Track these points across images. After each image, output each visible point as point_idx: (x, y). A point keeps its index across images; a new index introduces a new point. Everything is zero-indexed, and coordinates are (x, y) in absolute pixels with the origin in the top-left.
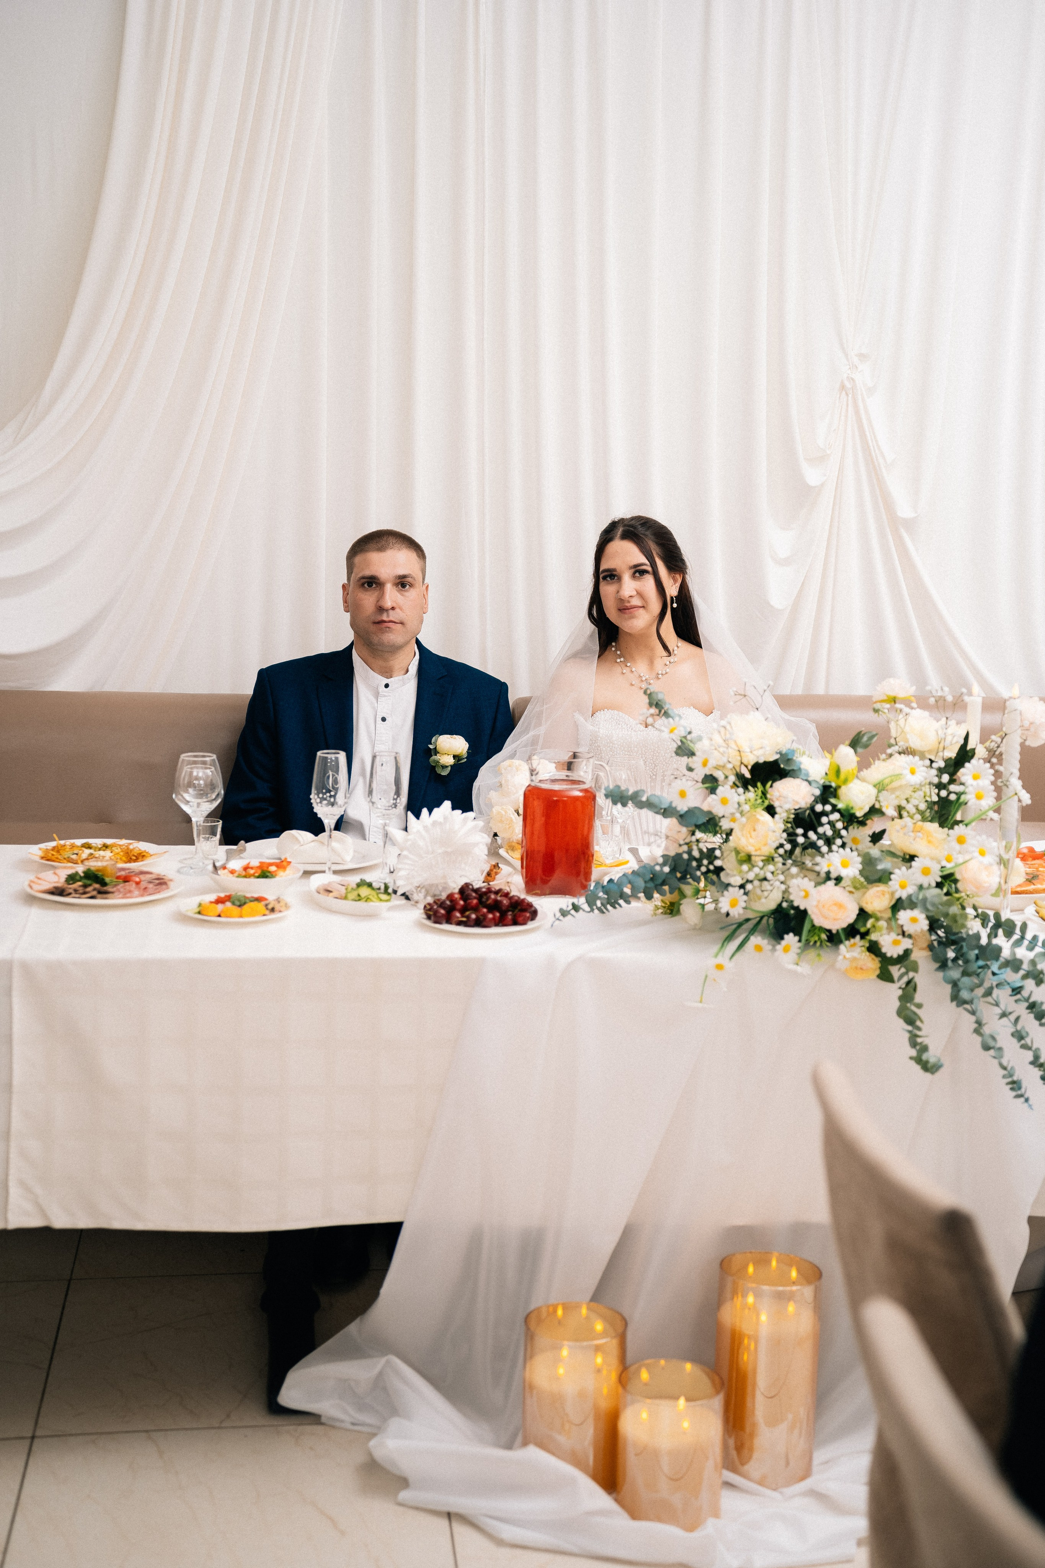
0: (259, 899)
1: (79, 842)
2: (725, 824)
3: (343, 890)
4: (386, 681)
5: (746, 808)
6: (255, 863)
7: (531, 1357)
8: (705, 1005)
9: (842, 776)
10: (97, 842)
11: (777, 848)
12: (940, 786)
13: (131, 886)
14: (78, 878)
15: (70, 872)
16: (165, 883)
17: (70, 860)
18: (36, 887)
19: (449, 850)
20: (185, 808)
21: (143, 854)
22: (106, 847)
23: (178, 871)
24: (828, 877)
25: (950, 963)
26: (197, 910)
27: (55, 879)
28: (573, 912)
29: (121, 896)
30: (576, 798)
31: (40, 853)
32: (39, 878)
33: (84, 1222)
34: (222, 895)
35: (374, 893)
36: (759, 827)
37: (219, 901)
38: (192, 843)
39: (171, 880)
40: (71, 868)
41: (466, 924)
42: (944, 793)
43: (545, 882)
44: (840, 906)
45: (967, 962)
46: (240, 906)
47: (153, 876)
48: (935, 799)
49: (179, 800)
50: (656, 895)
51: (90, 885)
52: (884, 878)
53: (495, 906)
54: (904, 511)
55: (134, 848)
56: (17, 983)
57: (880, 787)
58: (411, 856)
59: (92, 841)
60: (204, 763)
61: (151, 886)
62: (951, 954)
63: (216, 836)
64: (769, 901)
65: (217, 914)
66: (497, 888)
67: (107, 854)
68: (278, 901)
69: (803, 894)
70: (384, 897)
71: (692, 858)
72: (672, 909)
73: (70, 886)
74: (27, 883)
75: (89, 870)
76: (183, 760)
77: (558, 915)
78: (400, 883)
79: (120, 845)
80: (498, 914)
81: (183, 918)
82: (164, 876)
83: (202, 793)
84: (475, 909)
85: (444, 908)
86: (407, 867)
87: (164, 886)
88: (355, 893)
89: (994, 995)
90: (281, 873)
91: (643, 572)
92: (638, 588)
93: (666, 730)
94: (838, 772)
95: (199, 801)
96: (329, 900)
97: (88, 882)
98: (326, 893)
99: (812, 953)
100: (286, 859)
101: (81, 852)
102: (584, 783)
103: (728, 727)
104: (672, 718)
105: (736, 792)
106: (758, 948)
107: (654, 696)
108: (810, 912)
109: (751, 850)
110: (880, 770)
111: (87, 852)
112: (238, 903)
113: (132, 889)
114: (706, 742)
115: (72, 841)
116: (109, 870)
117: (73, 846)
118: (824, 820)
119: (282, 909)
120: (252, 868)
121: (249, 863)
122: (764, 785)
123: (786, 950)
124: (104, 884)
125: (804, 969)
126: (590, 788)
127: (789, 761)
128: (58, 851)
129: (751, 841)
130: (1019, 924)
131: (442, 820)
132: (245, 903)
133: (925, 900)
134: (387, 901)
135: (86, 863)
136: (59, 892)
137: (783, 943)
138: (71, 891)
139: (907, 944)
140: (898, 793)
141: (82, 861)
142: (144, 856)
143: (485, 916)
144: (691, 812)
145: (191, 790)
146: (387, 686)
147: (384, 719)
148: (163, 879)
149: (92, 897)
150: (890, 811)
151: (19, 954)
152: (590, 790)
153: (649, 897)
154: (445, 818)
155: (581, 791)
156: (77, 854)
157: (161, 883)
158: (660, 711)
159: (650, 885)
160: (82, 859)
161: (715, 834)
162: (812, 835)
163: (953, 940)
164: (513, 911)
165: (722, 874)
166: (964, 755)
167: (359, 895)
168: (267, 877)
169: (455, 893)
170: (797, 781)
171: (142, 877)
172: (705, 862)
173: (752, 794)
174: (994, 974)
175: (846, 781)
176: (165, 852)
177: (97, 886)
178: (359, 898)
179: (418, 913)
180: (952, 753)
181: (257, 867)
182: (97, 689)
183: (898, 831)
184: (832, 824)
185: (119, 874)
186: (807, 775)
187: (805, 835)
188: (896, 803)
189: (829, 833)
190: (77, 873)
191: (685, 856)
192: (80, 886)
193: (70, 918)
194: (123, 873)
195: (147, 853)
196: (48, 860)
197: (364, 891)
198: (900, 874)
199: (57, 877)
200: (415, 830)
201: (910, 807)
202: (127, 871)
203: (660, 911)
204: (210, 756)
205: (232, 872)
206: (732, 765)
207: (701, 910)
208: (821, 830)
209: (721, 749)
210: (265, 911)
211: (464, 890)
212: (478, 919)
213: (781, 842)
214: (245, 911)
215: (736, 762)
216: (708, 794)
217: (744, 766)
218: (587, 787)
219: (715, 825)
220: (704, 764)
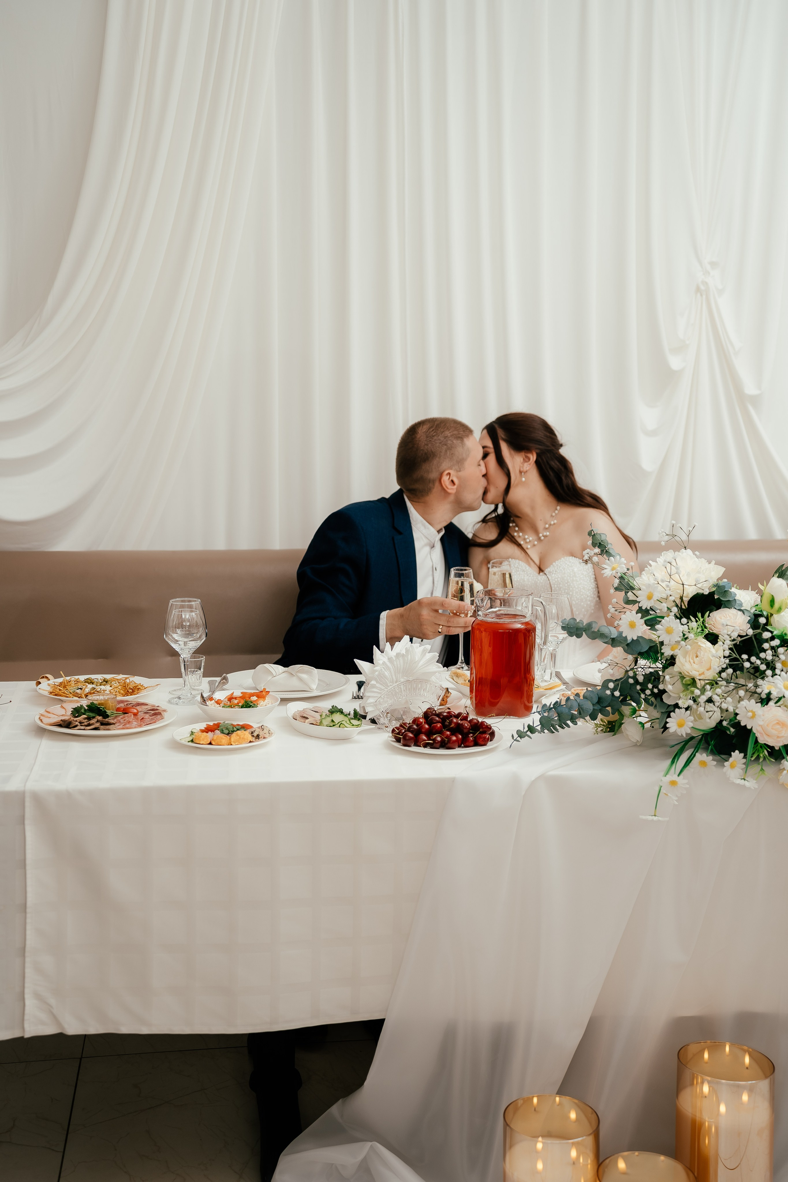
0: (245, 727)
1: (82, 678)
2: (667, 651)
3: (317, 716)
5: (690, 636)
6: (238, 693)
7: (511, 1147)
8: (660, 818)
9: (776, 606)
10: (99, 677)
11: (720, 673)
13: (130, 717)
14: (83, 711)
15: (75, 705)
16: (160, 714)
17: (76, 695)
18: (46, 720)
19: (411, 679)
20: (174, 646)
21: (138, 687)
22: (106, 681)
23: (170, 702)
24: (768, 700)
26: (191, 739)
27: (63, 712)
28: (529, 733)
29: (121, 727)
30: (518, 631)
31: (49, 689)
32: (47, 712)
33: (94, 1028)
34: (211, 724)
35: (346, 719)
36: (701, 654)
37: (208, 730)
38: (180, 676)
39: (164, 711)
40: (77, 702)
41: (432, 746)
43: (493, 704)
44: (783, 725)
46: (228, 734)
47: (149, 707)
49: (169, 639)
50: (600, 716)
51: (94, 717)
53: (458, 729)
54: (750, 389)
55: (130, 682)
56: (29, 811)
58: (378, 685)
59: (93, 677)
60: (191, 607)
61: (147, 716)
63: (200, 669)
64: (712, 722)
65: (208, 742)
66: (457, 712)
67: (108, 688)
68: (262, 728)
69: (750, 714)
70: (355, 722)
71: (637, 682)
72: (613, 728)
73: (75, 719)
74: (37, 718)
75: (92, 703)
76: (172, 604)
77: (516, 736)
78: (368, 709)
79: (117, 679)
80: (460, 736)
81: (176, 746)
82: (158, 706)
83: (188, 634)
84: (440, 732)
85: (412, 732)
86: (375, 695)
87: (159, 717)
88: (329, 719)
90: (261, 703)
94: (772, 602)
95: (186, 640)
96: (305, 726)
97: (92, 715)
98: (303, 720)
99: (755, 768)
100: (264, 689)
101: (84, 687)
102: (524, 617)
103: (674, 563)
104: (612, 557)
105: (680, 622)
106: (703, 764)
107: (598, 537)
108: (754, 730)
109: (695, 674)
111: (90, 686)
112: (227, 732)
113: (131, 720)
114: (644, 579)
115: (77, 677)
116: (110, 703)
117: (77, 681)
118: (766, 646)
119: (266, 736)
120: (236, 698)
121: (233, 693)
122: (702, 615)
123: (732, 766)
124: (106, 716)
125: (751, 784)
126: (531, 620)
127: (725, 593)
128: (65, 687)
129: (695, 666)
131: (404, 652)
132: (233, 731)
134: (358, 726)
135: (90, 697)
136: (67, 724)
137: (731, 759)
138: (77, 723)
141: (86, 696)
142: (139, 689)
143: (448, 738)
144: (635, 639)
145: (179, 631)
148: (157, 710)
149: (96, 729)
151: (31, 786)
152: (530, 622)
153: (593, 717)
154: (407, 650)
155: (522, 624)
156: (81, 689)
157: (156, 713)
158: (602, 551)
159: (598, 707)
160: (85, 693)
161: (656, 660)
164: (474, 734)
165: (664, 697)
167: (333, 721)
168: (250, 707)
169: (420, 718)
170: (732, 611)
171: (138, 708)
172: (650, 686)
173: (692, 624)
175: (780, 610)
176: (157, 685)
177: (100, 718)
178: (333, 724)
179: (387, 736)
181: (240, 697)
182: (94, 548)
185: (118, 706)
186: (741, 605)
189: (770, 658)
190: (82, 706)
191: (631, 681)
192: (85, 719)
193: (76, 748)
194: (122, 705)
195: (142, 686)
196: (56, 695)
197: (337, 717)
199: (64, 712)
200: (381, 662)
202: (126, 703)
203: (600, 729)
204: (195, 601)
205: (218, 702)
206: (672, 598)
207: (643, 727)
208: (762, 655)
209: (664, 585)
210: (250, 738)
211: (426, 715)
212: (443, 741)
213: (724, 666)
214: (232, 740)
215: (676, 597)
216: (652, 623)
217: (681, 598)
218: (527, 620)
219: (657, 652)
220: (650, 598)
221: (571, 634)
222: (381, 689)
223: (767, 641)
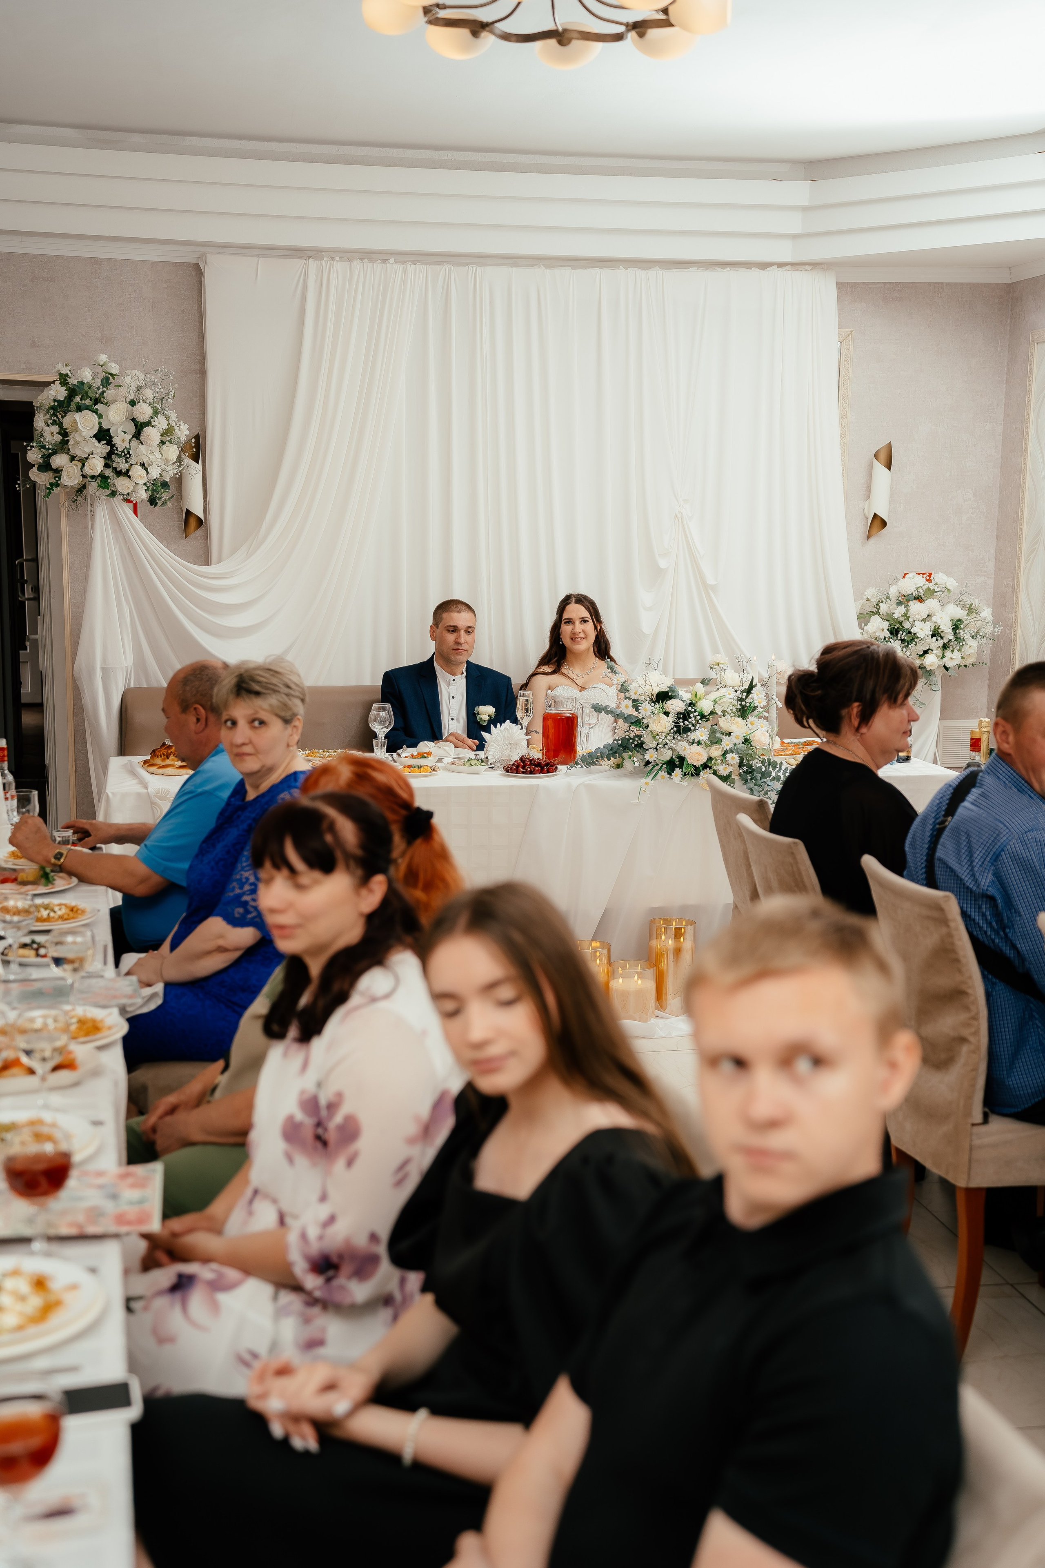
0: (427, 766)
2: (645, 721)
4: (453, 677)
5: (656, 712)
8: (640, 802)
9: (698, 697)
11: (670, 730)
12: (741, 700)
19: (511, 742)
20: (376, 730)
24: (693, 743)
25: (749, 781)
28: (573, 769)
30: (568, 718)
35: (478, 763)
36: (661, 721)
41: (525, 773)
42: (743, 703)
43: (556, 757)
44: (700, 755)
45: (756, 780)
48: (740, 707)
49: (373, 727)
50: (612, 759)
52: (718, 742)
53: (538, 766)
54: (711, 581)
57: (715, 702)
58: (494, 745)
62: (749, 777)
64: (667, 755)
66: (537, 758)
68: (435, 767)
69: (683, 750)
70: (483, 764)
71: (629, 739)
72: (619, 766)
80: (540, 769)
83: (381, 724)
84: (528, 767)
85: (514, 767)
86: (493, 750)
88: (469, 763)
89: (769, 794)
90: (429, 757)
91: (585, 621)
92: (583, 628)
93: (616, 680)
94: (696, 695)
96: (456, 767)
98: (454, 765)
99: (688, 778)
100: (429, 752)
104: (618, 674)
105: (652, 706)
106: (663, 777)
108: (686, 758)
109: (659, 732)
110: (714, 695)
114: (634, 684)
118: (691, 716)
119: (439, 770)
120: (415, 755)
122: (662, 702)
123: (676, 777)
125: (684, 785)
127: (674, 691)
129: (659, 727)
130: (779, 763)
132: (420, 767)
133: (737, 749)
137: (675, 773)
139: (730, 769)
140: (723, 705)
143: (534, 769)
144: (629, 716)
145: (375, 723)
146: (454, 680)
147: (453, 697)
150: (720, 713)
152: (575, 712)
153: (609, 759)
155: (570, 714)
158: (612, 671)
159: (611, 754)
161: (640, 726)
162: (686, 722)
163: (751, 771)
164: (547, 768)
165: (645, 745)
166: (751, 687)
167: (470, 764)
168: (424, 759)
169: (518, 761)
170: (678, 700)
172: (636, 740)
173: (657, 706)
174: (768, 785)
175: (700, 699)
178: (471, 765)
179: (501, 770)
180: (746, 686)
181: (417, 755)
183: (724, 721)
184: (695, 717)
186: (682, 697)
187: (683, 722)
188: (723, 709)
189: (694, 722)
191: (626, 739)
197: (473, 762)
198: (726, 739)
201: (729, 710)
203: (613, 766)
206: (647, 694)
207: (634, 763)
208: (690, 720)
209: (643, 686)
210: (430, 770)
211: (521, 759)
212: (531, 771)
213: (672, 727)
214: (421, 770)
215: (649, 693)
216: (636, 708)
217: (652, 695)
218: (572, 712)
219: (640, 723)
220: (636, 694)
221: (596, 711)
222: (496, 747)
223: (692, 712)
